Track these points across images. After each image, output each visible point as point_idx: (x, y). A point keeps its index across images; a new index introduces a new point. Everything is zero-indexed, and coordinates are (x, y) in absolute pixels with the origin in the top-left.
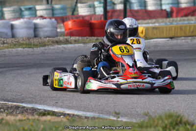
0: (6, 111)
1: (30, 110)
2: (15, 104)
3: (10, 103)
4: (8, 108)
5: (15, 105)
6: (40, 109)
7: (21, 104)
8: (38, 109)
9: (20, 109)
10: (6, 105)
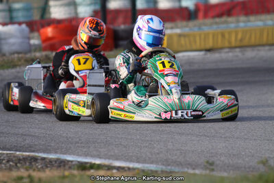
0: (18, 165)
1: (56, 162)
2: (27, 154)
3: (18, 153)
4: (20, 160)
5: (29, 156)
6: (72, 161)
7: (37, 154)
8: (69, 161)
9: (39, 161)
10: (14, 157)
